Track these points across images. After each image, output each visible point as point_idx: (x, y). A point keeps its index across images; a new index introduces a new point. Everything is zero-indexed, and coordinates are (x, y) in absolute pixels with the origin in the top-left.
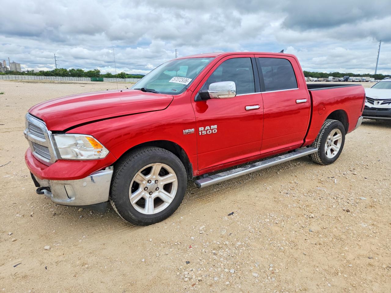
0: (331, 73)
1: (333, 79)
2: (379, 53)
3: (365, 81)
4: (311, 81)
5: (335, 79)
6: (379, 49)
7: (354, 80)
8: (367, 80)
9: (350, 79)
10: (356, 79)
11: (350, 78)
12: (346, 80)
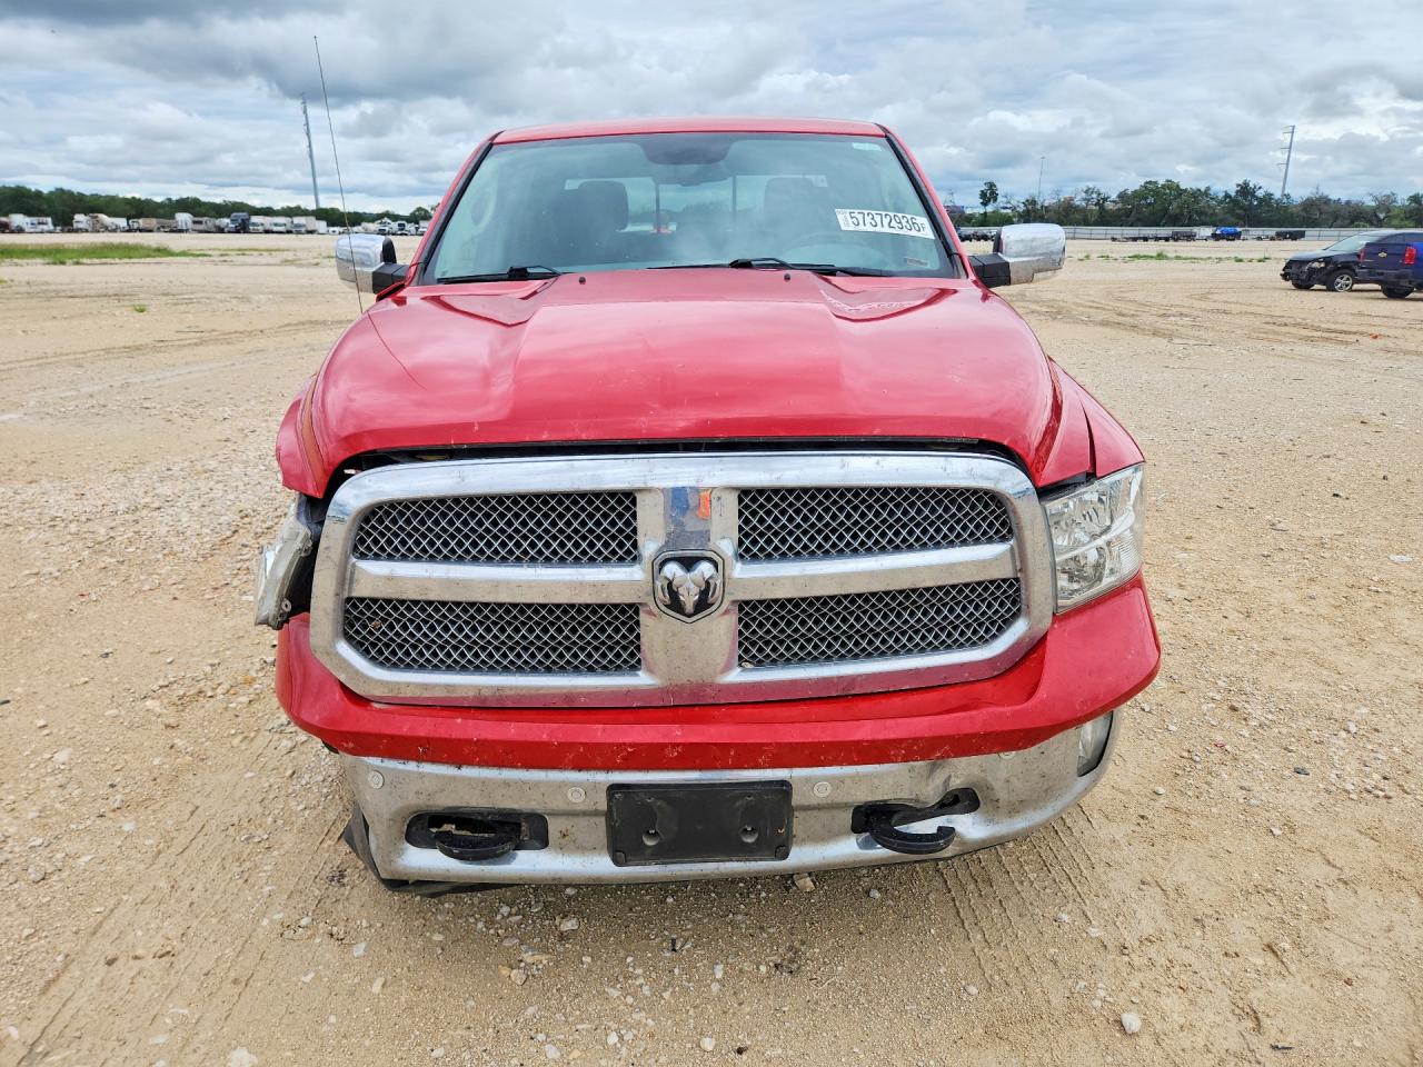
0: (169, 199)
1: (195, 222)
2: (308, 134)
3: (303, 230)
4: (111, 231)
5: (201, 223)
6: (307, 124)
7: (268, 227)
8: (310, 229)
9: (254, 224)
10: (276, 225)
11: (255, 219)
12: (243, 228)
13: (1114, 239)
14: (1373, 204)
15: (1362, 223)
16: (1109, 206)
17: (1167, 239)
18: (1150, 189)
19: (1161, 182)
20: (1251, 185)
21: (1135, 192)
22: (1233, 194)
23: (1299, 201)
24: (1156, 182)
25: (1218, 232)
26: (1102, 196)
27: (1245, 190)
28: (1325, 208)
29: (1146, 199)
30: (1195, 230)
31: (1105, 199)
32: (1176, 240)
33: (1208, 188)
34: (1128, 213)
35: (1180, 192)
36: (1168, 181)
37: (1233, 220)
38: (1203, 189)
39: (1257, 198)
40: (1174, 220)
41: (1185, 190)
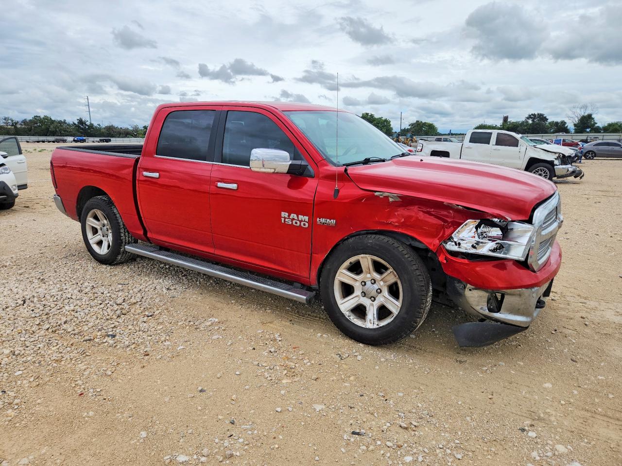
13: (27, 142)
14: (132, 129)
15: (130, 136)
16: (19, 126)
17: (54, 142)
18: (37, 119)
19: (42, 116)
20: (83, 120)
21: (30, 120)
22: (77, 124)
23: (104, 127)
24: (39, 117)
25: (76, 139)
26: (14, 121)
27: (81, 122)
28: (114, 130)
29: (37, 124)
30: (65, 138)
31: (16, 123)
32: (58, 142)
33: (65, 120)
34: (30, 130)
35: (53, 122)
36: (45, 116)
37: (79, 134)
38: (63, 121)
39: (87, 125)
40: (53, 134)
41: (55, 121)
